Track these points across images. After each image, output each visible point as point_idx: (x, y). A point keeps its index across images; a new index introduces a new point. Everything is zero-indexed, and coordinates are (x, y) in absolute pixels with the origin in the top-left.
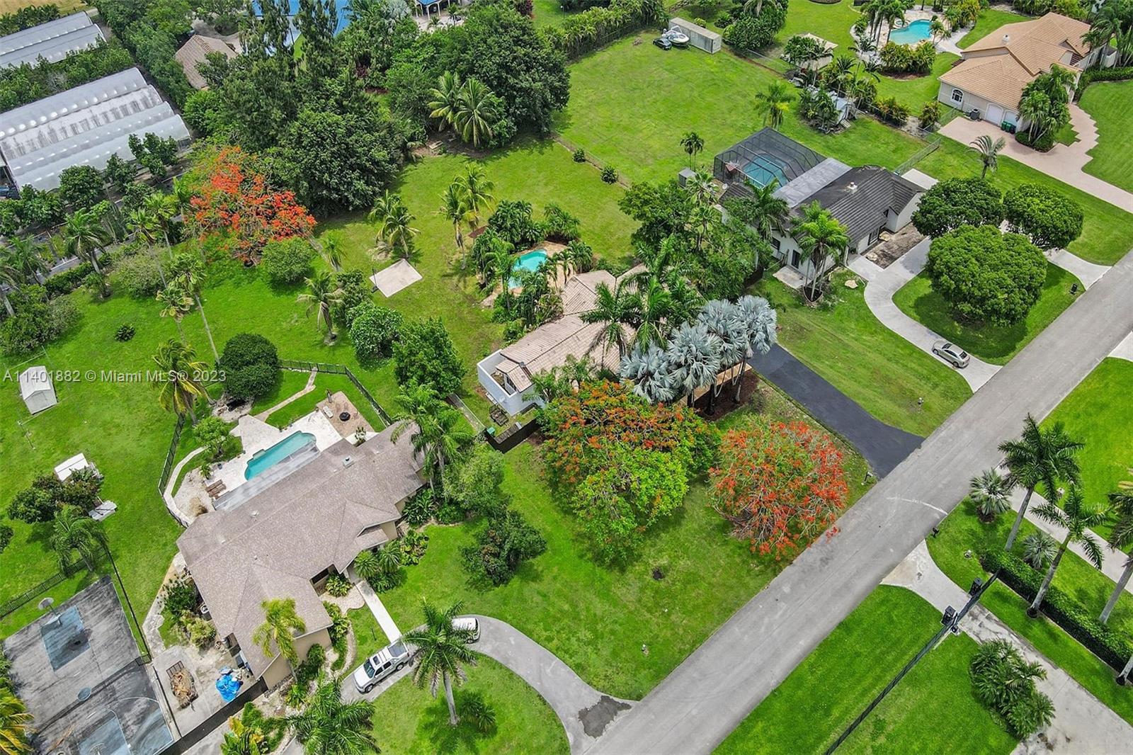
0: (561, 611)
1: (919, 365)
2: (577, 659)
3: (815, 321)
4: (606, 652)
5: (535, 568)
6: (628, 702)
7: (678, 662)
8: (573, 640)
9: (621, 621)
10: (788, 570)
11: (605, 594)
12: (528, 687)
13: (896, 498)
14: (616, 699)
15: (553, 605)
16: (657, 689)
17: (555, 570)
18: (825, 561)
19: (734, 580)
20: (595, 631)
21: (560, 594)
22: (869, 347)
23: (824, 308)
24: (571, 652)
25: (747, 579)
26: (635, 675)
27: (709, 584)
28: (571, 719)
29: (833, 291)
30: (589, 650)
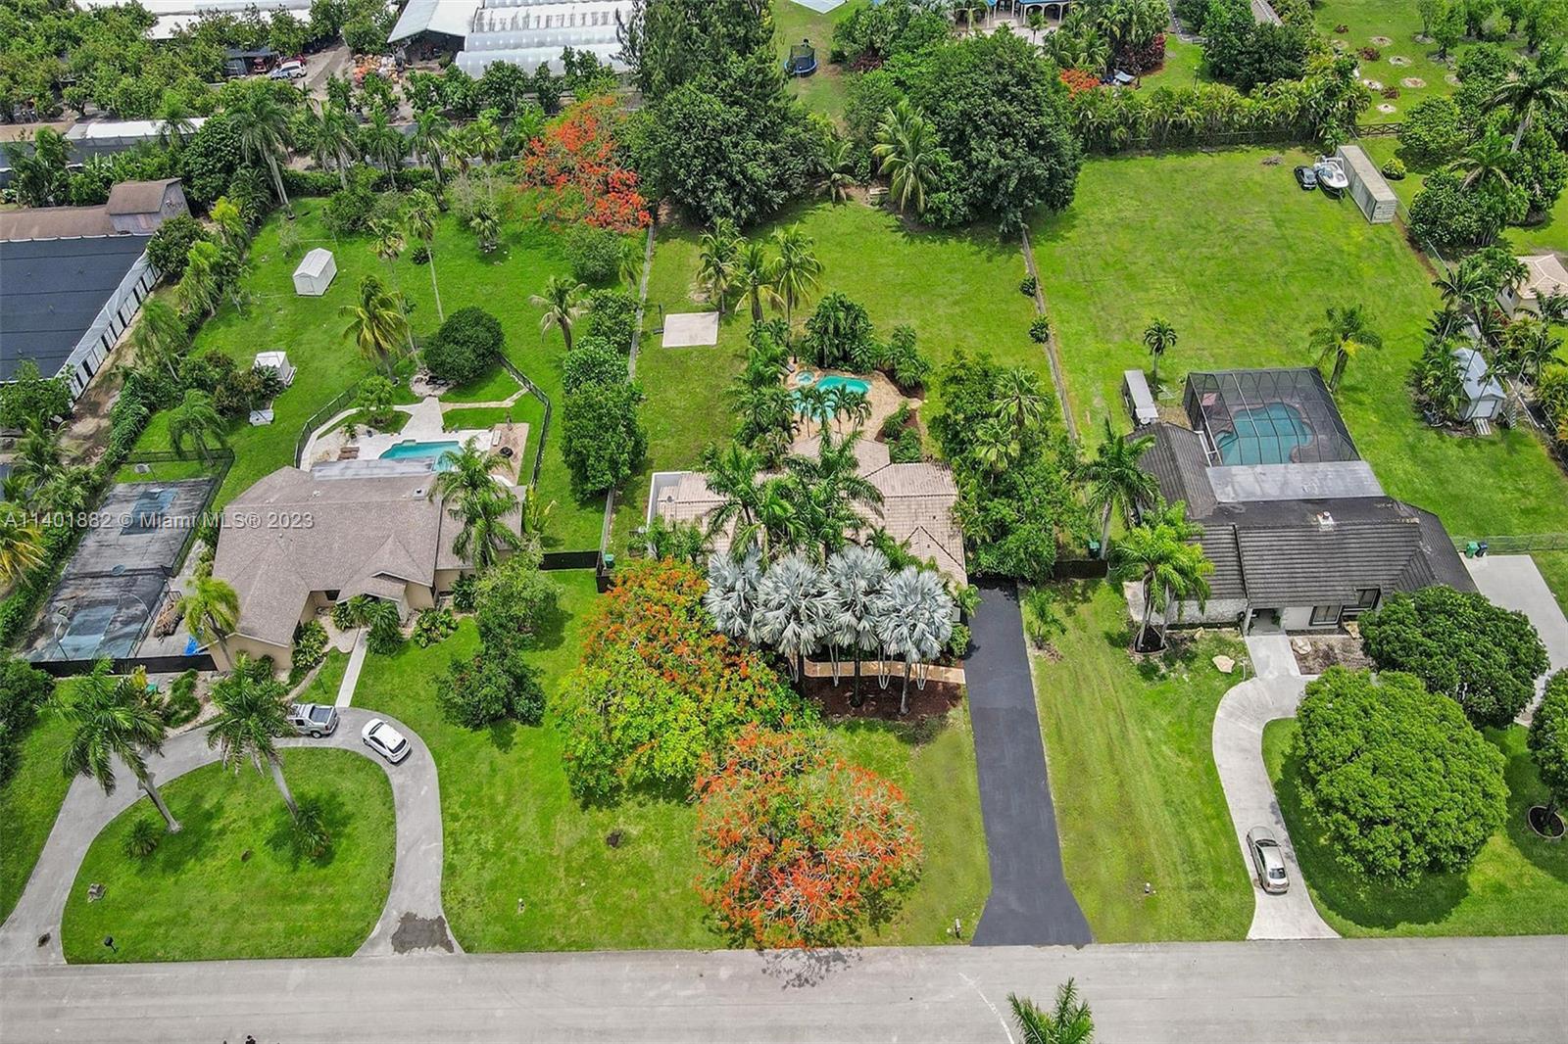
0: (492, 799)
1: (1206, 842)
2: (457, 860)
3: (1116, 681)
4: (487, 876)
5: (514, 735)
6: (455, 943)
7: (539, 949)
8: (474, 837)
9: (532, 856)
10: (750, 953)
11: (545, 818)
12: (393, 848)
13: (972, 983)
14: (449, 932)
15: (491, 785)
16: (493, 956)
17: (530, 752)
18: (801, 981)
19: (681, 914)
20: (499, 845)
21: (508, 783)
22: (1158, 766)
23: (1148, 672)
24: (460, 847)
25: (696, 924)
26: (488, 924)
27: (653, 894)
28: (395, 913)
29: (1189, 658)
30: (475, 861)
